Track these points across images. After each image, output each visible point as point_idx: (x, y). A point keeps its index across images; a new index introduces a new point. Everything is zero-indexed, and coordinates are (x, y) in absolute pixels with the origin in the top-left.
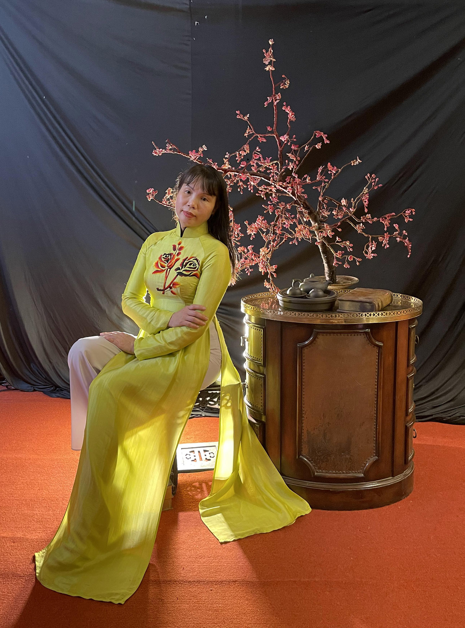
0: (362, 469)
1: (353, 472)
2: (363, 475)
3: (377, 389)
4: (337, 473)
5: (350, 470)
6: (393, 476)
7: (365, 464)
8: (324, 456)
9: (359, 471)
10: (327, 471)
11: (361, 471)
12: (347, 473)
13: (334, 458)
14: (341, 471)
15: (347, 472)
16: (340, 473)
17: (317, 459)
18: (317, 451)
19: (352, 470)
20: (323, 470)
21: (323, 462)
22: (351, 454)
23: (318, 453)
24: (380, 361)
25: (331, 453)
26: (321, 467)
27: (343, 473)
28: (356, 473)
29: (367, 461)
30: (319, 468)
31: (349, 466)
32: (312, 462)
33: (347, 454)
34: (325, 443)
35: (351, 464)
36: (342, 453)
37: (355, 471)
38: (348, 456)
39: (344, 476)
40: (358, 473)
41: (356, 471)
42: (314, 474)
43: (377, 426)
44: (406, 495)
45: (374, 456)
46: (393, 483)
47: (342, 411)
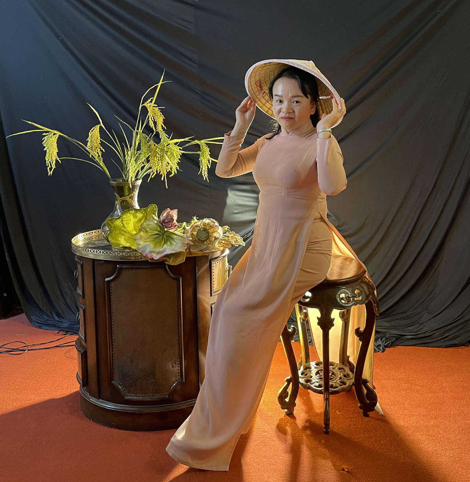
0: (167, 392)
4: (144, 396)
5: (155, 393)
7: (169, 387)
8: (132, 381)
10: (135, 395)
11: (166, 394)
12: (153, 396)
13: (141, 383)
14: (147, 394)
16: (147, 396)
17: (127, 384)
18: (126, 377)
19: (158, 393)
20: (132, 393)
21: (132, 386)
22: (156, 378)
25: (138, 378)
27: (150, 396)
28: (161, 395)
30: (129, 392)
31: (155, 389)
32: (123, 386)
33: (152, 379)
34: (132, 369)
35: (157, 387)
37: (160, 393)
38: (153, 380)
39: (150, 399)
40: (164, 395)
42: (124, 398)
47: (145, 339)
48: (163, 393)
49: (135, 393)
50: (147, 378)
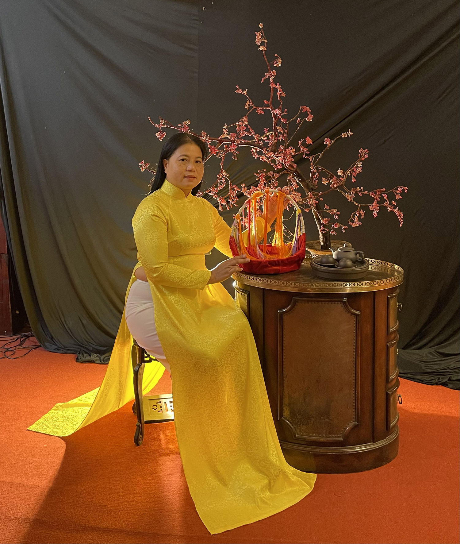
0: (341, 433)
1: (333, 436)
2: (342, 439)
3: (355, 356)
4: (317, 436)
5: (330, 433)
6: (374, 441)
7: (344, 428)
8: (304, 420)
9: (339, 436)
11: (341, 435)
12: (327, 437)
13: (314, 422)
14: (321, 434)
15: (327, 435)
16: (320, 437)
17: (298, 422)
18: (297, 414)
19: (332, 433)
20: (304, 432)
21: (304, 425)
22: (331, 418)
23: (298, 416)
24: (357, 329)
25: (310, 417)
26: (302, 430)
27: (323, 437)
28: (335, 437)
29: (346, 426)
30: (300, 431)
31: (329, 430)
32: (293, 424)
33: (326, 418)
34: (305, 407)
35: (331, 428)
36: (322, 417)
37: (334, 435)
38: (327, 420)
39: (323, 439)
40: (338, 437)
41: (336, 436)
42: (295, 436)
43: (356, 392)
44: (388, 460)
45: (354, 422)
46: (373, 448)
47: (320, 376)
48: (338, 434)
49: (307, 433)
50: (321, 418)
